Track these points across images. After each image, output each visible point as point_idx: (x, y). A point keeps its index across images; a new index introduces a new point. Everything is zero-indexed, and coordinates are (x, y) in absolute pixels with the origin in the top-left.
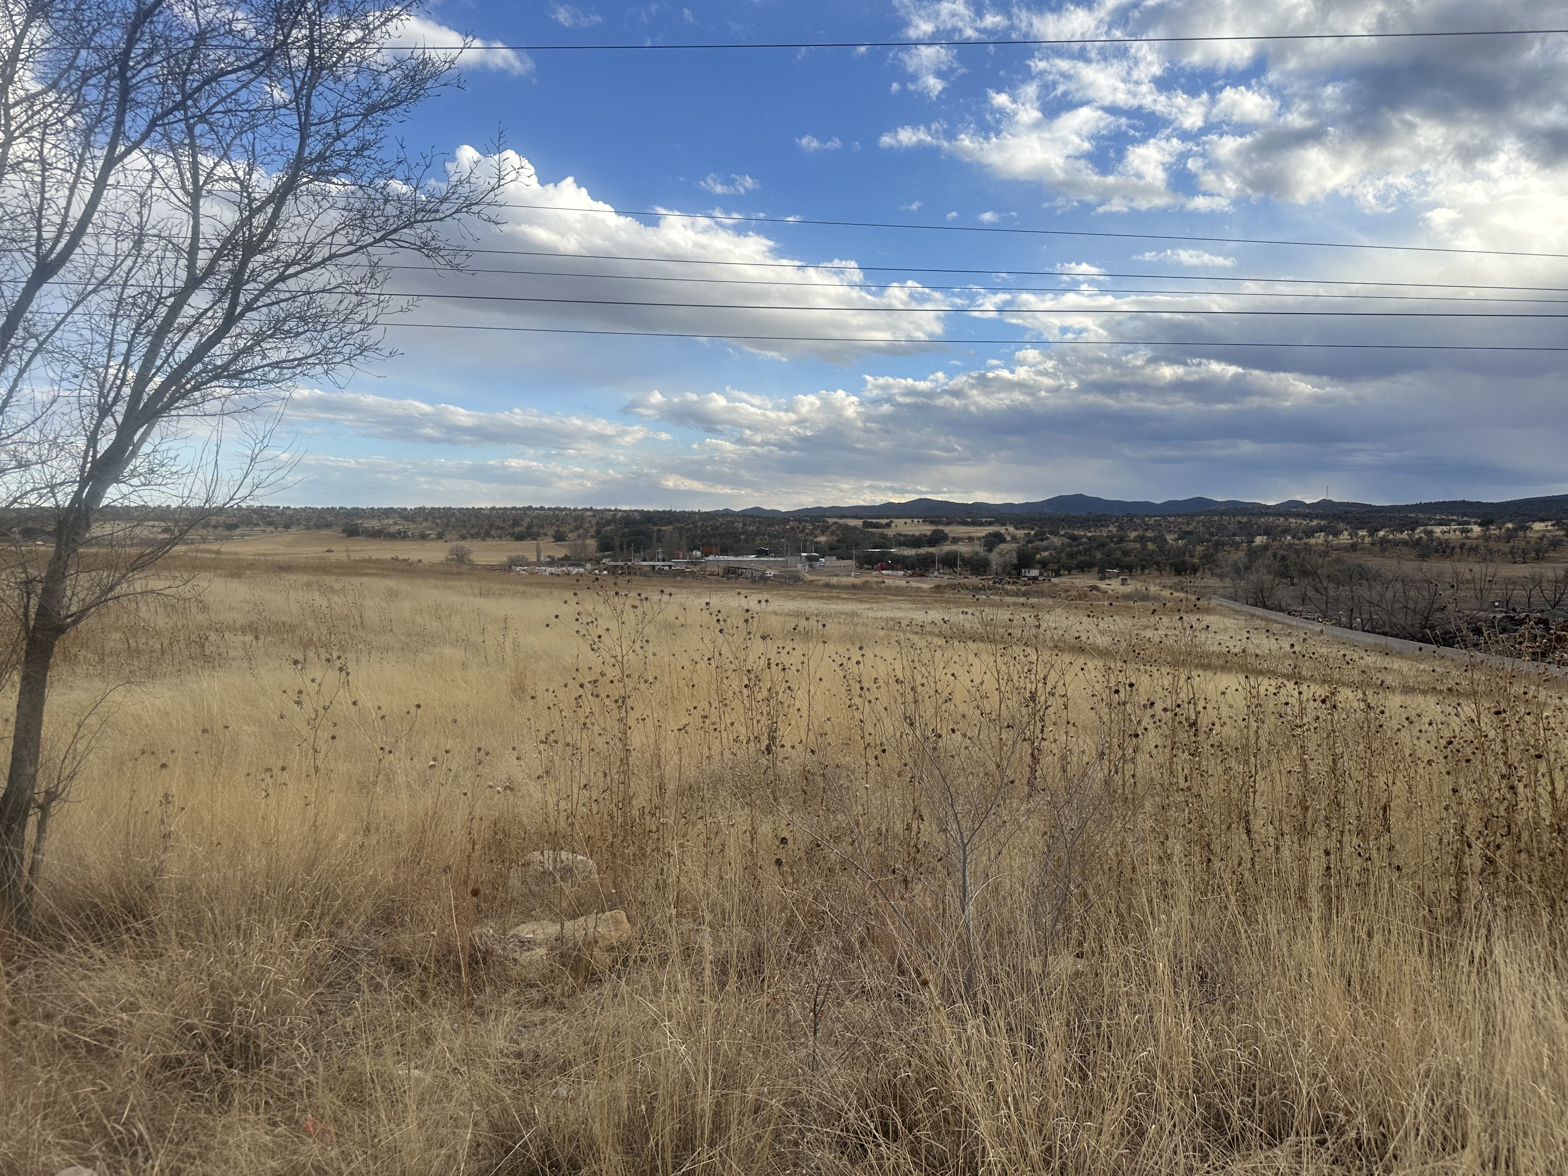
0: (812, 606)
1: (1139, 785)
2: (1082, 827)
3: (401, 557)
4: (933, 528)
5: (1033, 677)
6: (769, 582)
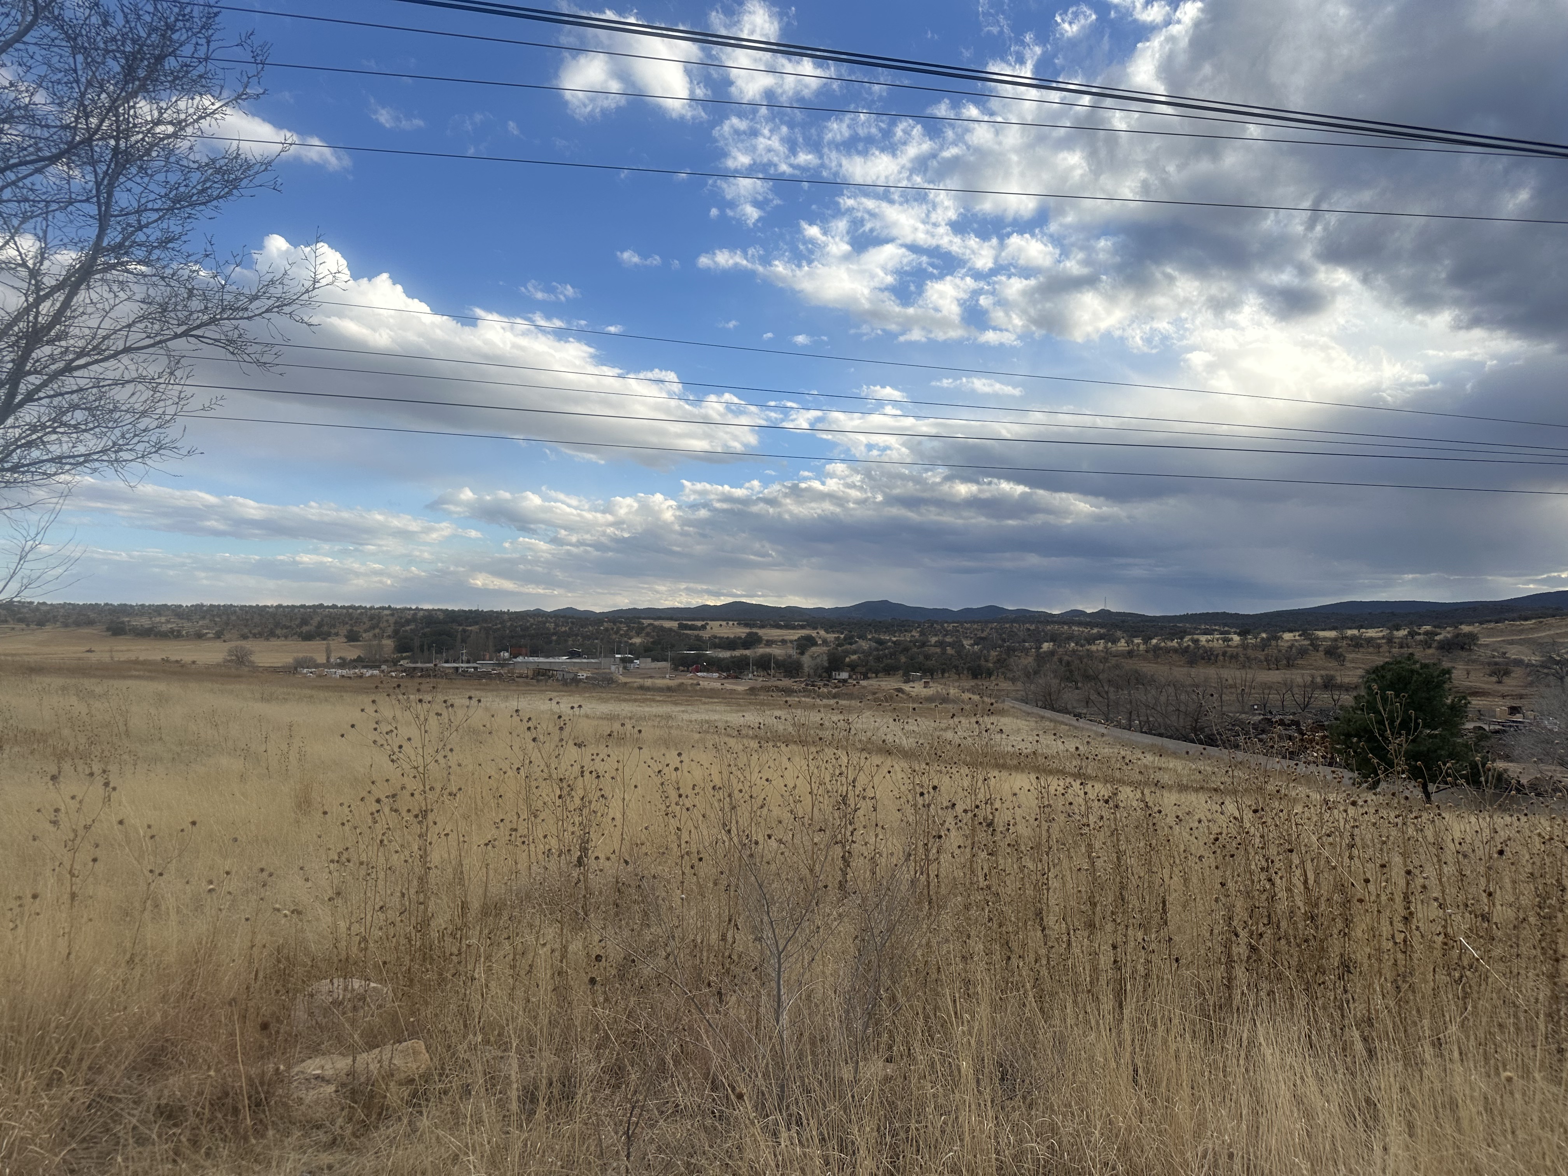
0: (625, 708)
1: (943, 886)
2: (891, 930)
3: (173, 658)
4: (748, 630)
5: (844, 779)
6: (582, 685)
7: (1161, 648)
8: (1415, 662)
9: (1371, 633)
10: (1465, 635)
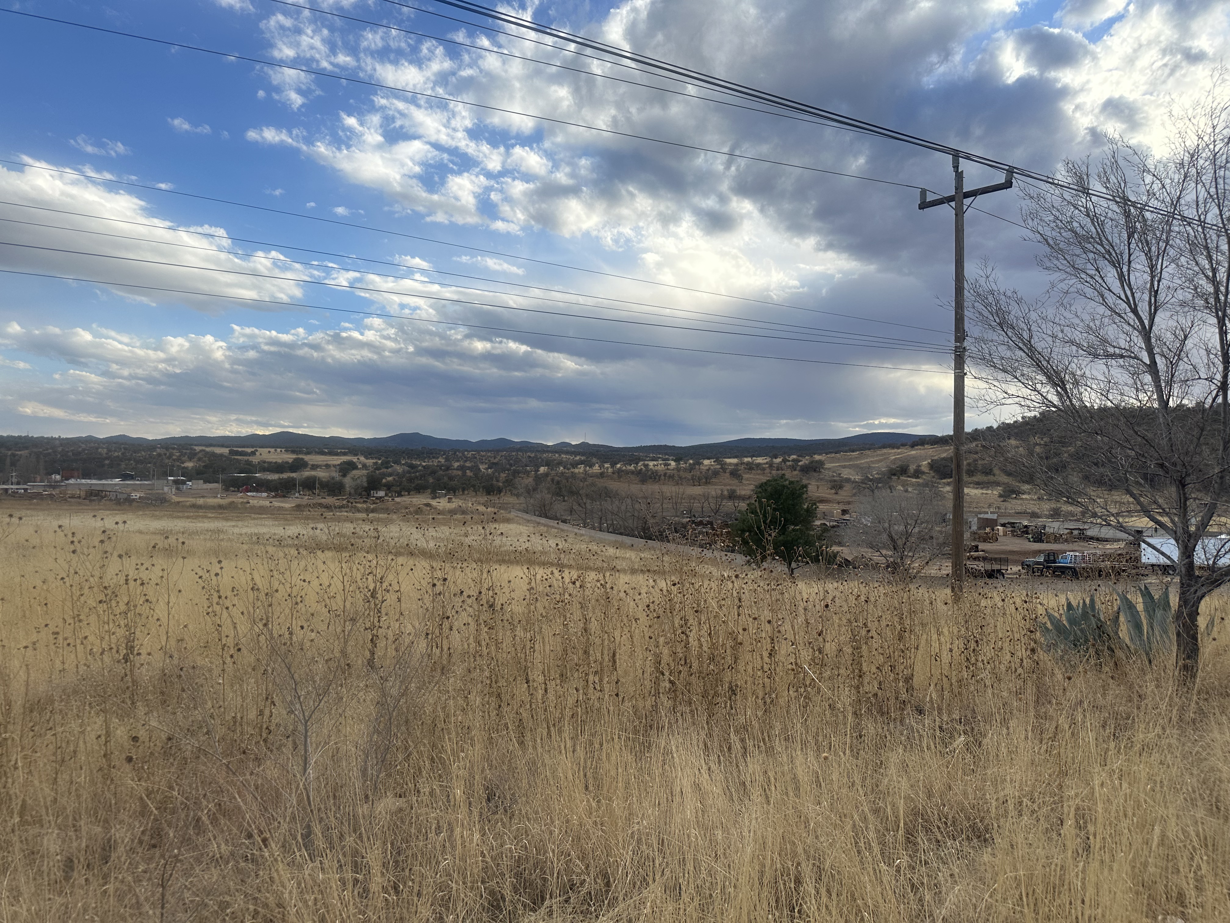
0: (178, 524)
1: (453, 656)
4: (294, 456)
5: (372, 577)
6: (134, 504)
7: (623, 471)
8: (786, 480)
9: (760, 460)
10: (817, 461)
